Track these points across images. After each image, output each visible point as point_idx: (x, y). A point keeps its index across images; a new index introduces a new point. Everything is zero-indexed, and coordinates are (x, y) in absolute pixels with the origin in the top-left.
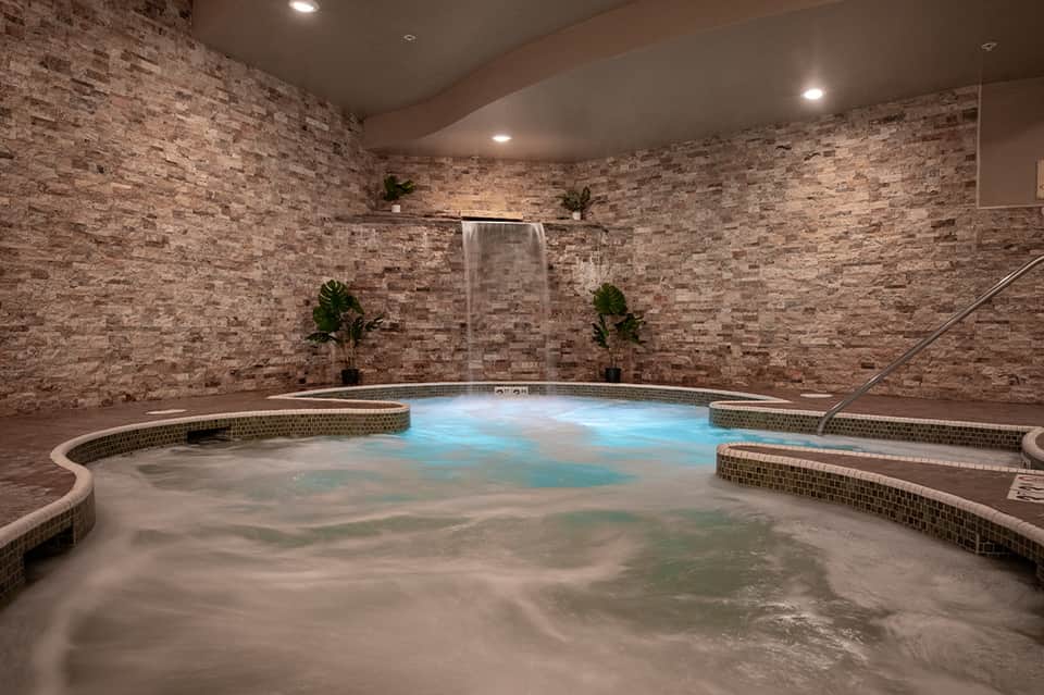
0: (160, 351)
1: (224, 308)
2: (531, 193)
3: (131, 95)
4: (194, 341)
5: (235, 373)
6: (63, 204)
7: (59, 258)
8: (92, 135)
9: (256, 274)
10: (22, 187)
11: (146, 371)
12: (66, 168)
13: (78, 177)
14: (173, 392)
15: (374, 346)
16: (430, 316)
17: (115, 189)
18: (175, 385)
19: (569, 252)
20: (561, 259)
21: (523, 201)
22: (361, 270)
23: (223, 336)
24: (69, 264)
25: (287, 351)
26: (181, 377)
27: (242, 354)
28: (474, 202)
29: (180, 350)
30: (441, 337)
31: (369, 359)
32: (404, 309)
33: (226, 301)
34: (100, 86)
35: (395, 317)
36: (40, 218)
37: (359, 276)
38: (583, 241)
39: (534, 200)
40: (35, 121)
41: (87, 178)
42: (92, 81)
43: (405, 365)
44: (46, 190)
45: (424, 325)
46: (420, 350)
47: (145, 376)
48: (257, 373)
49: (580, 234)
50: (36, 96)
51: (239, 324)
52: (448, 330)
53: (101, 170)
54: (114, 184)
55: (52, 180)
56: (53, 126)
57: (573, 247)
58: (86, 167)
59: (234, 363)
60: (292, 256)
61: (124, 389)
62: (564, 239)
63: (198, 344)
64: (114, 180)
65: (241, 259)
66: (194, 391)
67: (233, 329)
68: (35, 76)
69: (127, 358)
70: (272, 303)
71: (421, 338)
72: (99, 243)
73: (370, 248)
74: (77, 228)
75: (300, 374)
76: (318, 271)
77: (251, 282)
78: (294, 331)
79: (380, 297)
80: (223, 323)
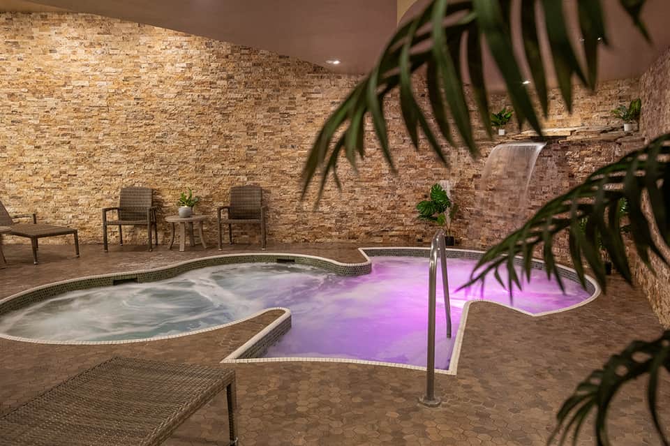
0: (322, 222)
1: (360, 202)
3: (307, 111)
4: (342, 217)
5: (369, 234)
6: (276, 164)
7: (275, 185)
8: (288, 133)
9: (384, 183)
10: (261, 160)
11: (315, 230)
12: (279, 149)
13: (283, 152)
14: (329, 240)
15: (467, 224)
16: (496, 208)
17: (299, 154)
18: (330, 237)
22: (462, 177)
23: (360, 215)
24: (279, 187)
25: (408, 223)
26: (334, 234)
27: (373, 224)
29: (334, 221)
30: (501, 222)
31: (465, 231)
32: (483, 202)
33: (362, 199)
34: (292, 112)
35: (478, 207)
36: (268, 170)
37: (462, 180)
40: (265, 134)
41: (286, 151)
42: (288, 111)
43: (482, 238)
44: (269, 159)
46: (490, 230)
47: (314, 232)
48: (384, 234)
50: (266, 124)
51: (371, 209)
52: (505, 218)
53: (293, 147)
54: (299, 152)
55: (272, 155)
56: (273, 134)
58: (286, 147)
59: (368, 229)
60: (413, 171)
61: (304, 237)
63: (344, 219)
64: (299, 150)
65: (374, 176)
66: (344, 241)
67: (367, 212)
68: (265, 117)
69: (306, 224)
70: (396, 198)
71: (490, 221)
72: (292, 177)
73: (467, 162)
74: (283, 172)
75: (419, 236)
77: (380, 188)
78: (414, 212)
79: (471, 193)
80: (361, 209)
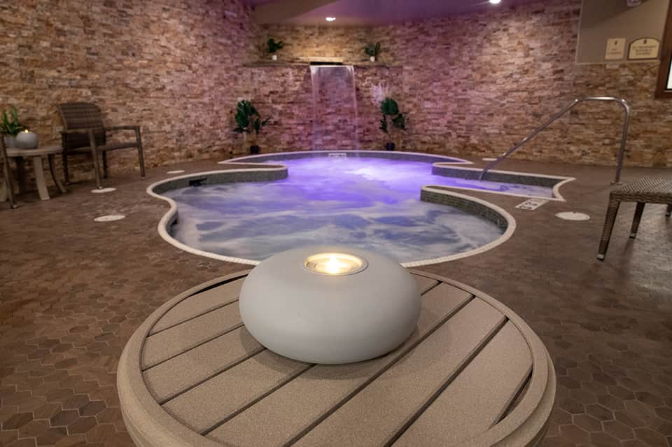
0: (166, 143)
1: (193, 118)
2: (348, 45)
3: (143, 13)
4: (180, 136)
5: (200, 151)
6: (120, 75)
7: (121, 101)
8: (127, 38)
9: (206, 100)
10: (104, 68)
11: (161, 152)
12: (119, 56)
13: (125, 60)
14: (173, 162)
15: (266, 133)
16: (295, 117)
17: (141, 64)
18: (173, 158)
19: (368, 80)
20: (364, 84)
21: (344, 50)
22: (258, 94)
23: (193, 132)
24: (125, 104)
25: (224, 138)
26: (176, 154)
27: (202, 141)
28: (317, 52)
29: (175, 141)
30: (301, 128)
31: (264, 140)
32: (281, 113)
33: (193, 115)
34: (129, 11)
35: (276, 118)
36: (112, 83)
37: (256, 97)
38: (375, 74)
39: (350, 50)
40: (105, 35)
41: (129, 60)
42: (126, 10)
43: (282, 143)
44: (112, 69)
45: (291, 122)
46: (290, 135)
47: (161, 155)
48: (210, 150)
49: (374, 70)
50: (104, 22)
51: (200, 126)
52: (303, 124)
53: (134, 55)
54: (140, 62)
55: (114, 63)
56: (112, 36)
57: (370, 78)
58: (127, 54)
59: (199, 146)
60: (222, 88)
61: (153, 161)
62: (366, 73)
63: (182, 138)
64: (140, 59)
65: (199, 93)
66: (183, 161)
67: (197, 129)
68: (103, 12)
69: (153, 146)
70: (214, 114)
71: (290, 128)
72: (136, 92)
73: (262, 81)
74: (126, 85)
75: (230, 149)
76: (235, 94)
77: (204, 104)
78: (226, 127)
79: (268, 107)
80: (193, 126)
